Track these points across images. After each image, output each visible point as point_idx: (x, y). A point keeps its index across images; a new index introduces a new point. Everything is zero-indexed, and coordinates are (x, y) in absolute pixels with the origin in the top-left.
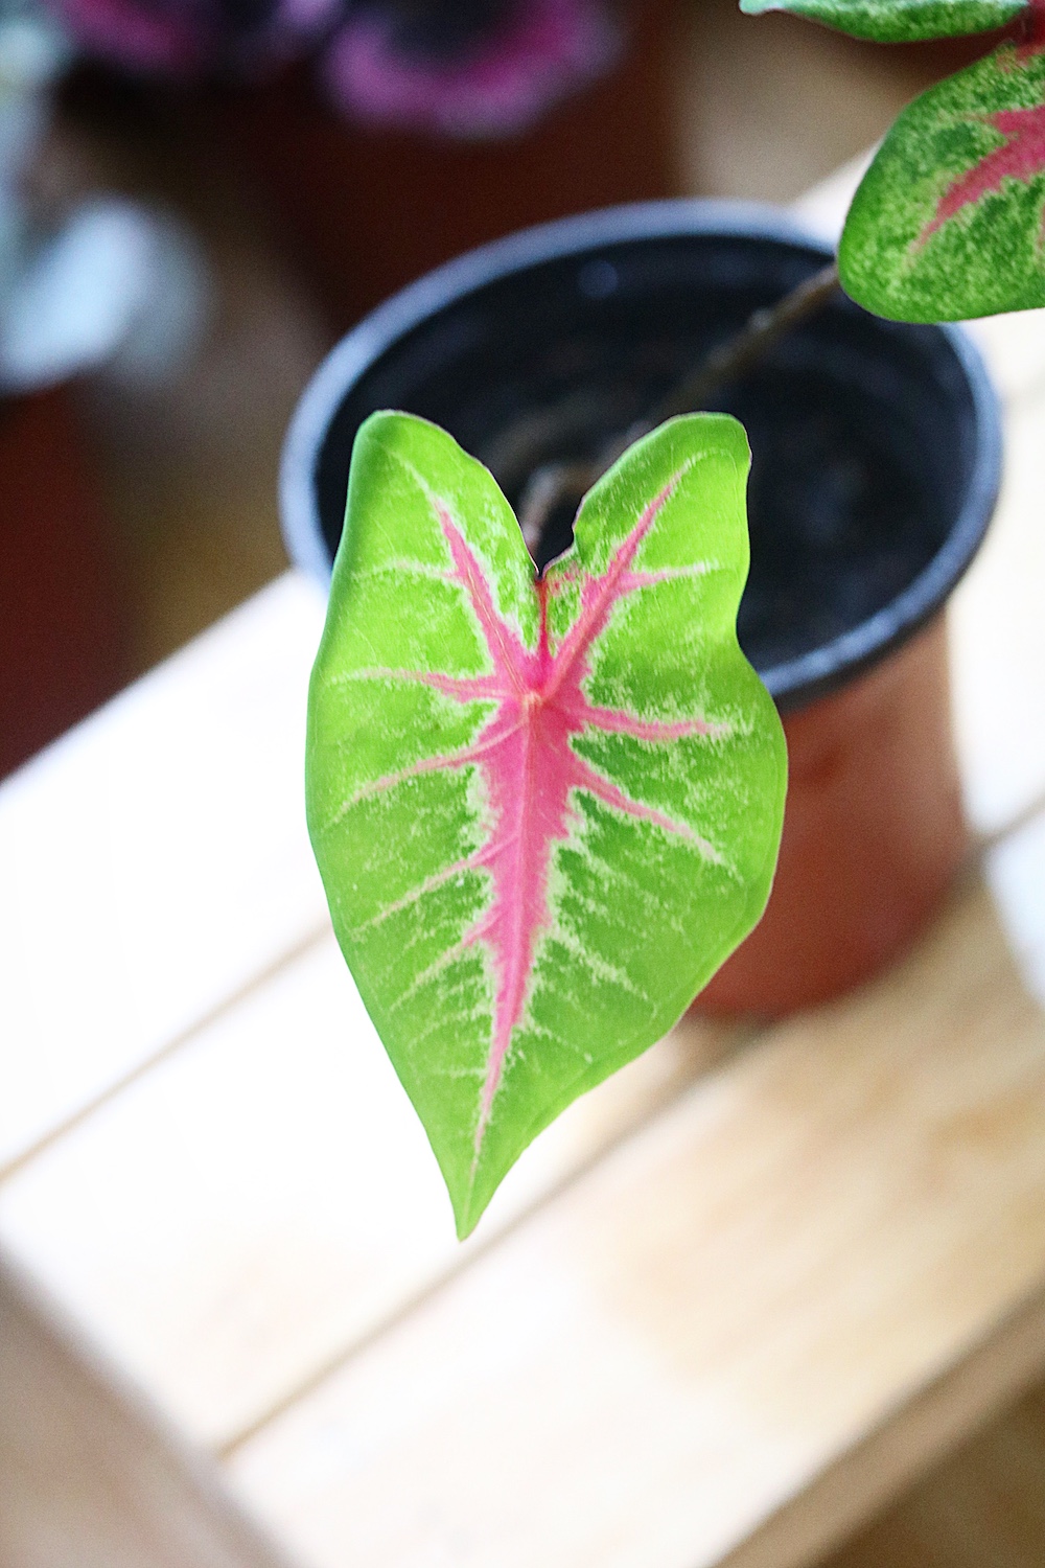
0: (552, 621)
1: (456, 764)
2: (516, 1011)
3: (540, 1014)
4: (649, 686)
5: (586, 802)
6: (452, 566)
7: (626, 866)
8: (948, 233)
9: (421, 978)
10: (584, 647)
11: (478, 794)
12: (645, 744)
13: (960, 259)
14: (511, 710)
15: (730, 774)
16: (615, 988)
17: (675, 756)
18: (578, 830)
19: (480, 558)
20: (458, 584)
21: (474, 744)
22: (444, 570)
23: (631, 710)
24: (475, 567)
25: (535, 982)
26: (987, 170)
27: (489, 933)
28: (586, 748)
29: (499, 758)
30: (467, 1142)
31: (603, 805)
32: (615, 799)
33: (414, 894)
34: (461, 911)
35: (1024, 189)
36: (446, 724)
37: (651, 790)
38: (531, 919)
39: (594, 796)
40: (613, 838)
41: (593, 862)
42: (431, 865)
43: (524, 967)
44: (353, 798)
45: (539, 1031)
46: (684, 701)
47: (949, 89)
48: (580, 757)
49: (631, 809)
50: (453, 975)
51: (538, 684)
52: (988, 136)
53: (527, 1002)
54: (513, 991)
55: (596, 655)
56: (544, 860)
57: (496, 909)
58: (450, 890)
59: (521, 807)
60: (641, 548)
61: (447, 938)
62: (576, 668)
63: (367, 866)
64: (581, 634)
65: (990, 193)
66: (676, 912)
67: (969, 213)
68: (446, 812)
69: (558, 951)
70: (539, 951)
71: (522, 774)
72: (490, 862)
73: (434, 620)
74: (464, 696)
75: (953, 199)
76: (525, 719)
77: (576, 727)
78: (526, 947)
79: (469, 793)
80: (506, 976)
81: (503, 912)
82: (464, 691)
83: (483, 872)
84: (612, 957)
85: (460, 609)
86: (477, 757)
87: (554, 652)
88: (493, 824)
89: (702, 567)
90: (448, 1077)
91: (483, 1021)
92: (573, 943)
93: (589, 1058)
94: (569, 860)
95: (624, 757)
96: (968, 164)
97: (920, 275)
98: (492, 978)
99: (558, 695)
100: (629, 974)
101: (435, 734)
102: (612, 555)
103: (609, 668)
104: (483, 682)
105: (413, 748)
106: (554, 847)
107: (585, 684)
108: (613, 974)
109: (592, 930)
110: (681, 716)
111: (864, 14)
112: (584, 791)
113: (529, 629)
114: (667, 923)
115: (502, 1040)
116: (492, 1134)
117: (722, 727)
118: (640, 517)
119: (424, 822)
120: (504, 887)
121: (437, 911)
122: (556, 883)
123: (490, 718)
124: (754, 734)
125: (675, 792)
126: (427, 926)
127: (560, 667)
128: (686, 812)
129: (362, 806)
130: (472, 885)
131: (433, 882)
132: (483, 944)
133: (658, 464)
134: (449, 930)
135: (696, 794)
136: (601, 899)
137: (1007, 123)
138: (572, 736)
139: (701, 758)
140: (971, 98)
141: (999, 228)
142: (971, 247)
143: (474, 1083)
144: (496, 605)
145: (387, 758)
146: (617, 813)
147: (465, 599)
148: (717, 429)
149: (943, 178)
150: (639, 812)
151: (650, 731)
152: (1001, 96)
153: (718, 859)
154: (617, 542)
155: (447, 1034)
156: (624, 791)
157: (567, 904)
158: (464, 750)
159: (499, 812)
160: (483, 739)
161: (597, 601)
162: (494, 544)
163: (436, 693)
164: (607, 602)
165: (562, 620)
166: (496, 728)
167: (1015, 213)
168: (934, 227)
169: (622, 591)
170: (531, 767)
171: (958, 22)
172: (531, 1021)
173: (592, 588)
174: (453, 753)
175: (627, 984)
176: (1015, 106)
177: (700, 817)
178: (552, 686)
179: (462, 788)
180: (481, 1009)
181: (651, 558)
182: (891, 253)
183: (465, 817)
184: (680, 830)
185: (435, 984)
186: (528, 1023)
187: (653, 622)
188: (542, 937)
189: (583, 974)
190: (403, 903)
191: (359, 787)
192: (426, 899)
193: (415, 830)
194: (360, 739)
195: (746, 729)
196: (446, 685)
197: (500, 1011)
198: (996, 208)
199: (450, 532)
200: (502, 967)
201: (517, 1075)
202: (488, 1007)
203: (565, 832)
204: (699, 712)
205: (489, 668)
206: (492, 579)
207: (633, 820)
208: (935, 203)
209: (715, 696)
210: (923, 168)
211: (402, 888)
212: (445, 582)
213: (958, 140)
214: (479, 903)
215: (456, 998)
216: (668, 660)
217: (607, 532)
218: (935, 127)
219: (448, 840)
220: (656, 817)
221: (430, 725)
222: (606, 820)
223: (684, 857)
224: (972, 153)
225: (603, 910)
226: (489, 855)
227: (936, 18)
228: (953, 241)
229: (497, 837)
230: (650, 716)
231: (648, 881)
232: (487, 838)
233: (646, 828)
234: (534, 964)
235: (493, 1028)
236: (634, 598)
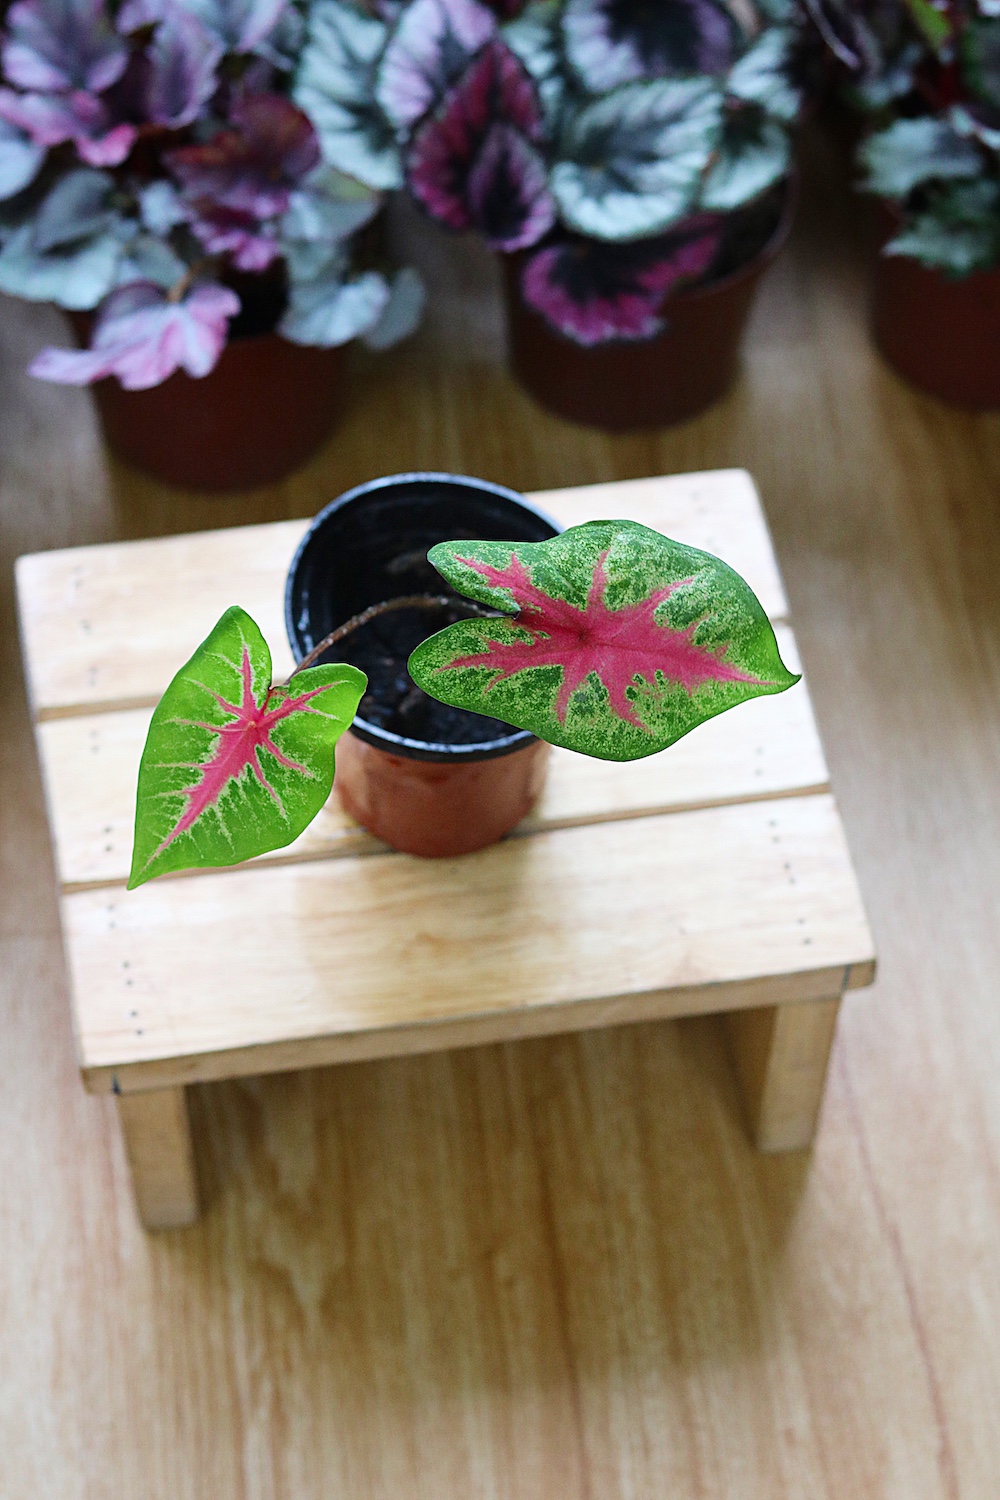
0: (269, 704)
1: (213, 730)
2: (187, 826)
3: (194, 831)
4: (292, 745)
5: (249, 770)
6: (241, 668)
7: (252, 800)
8: (451, 672)
9: (161, 794)
10: (276, 719)
11: (215, 745)
12: (279, 764)
13: (452, 683)
14: (242, 723)
15: (304, 791)
16: (225, 838)
17: (287, 774)
18: (242, 778)
19: (252, 670)
20: (240, 674)
21: (222, 727)
22: (238, 668)
23: (281, 750)
24: (250, 672)
25: (198, 820)
26: (477, 658)
27: (192, 794)
28: (260, 752)
29: (229, 737)
30: (146, 859)
31: (254, 774)
32: (260, 777)
33: (174, 765)
34: (188, 781)
35: (486, 671)
36: (216, 715)
37: (273, 780)
38: (211, 797)
39: (253, 770)
40: (252, 788)
41: (241, 791)
42: (185, 759)
43: (198, 812)
44: (171, 720)
45: (191, 837)
46: (301, 757)
47: (481, 622)
48: (256, 754)
49: (263, 782)
50: (172, 800)
51: (257, 721)
52: (484, 647)
53: (192, 825)
54: (188, 819)
55: (279, 723)
56: (225, 781)
57: (200, 787)
58: (187, 771)
59: (227, 758)
60: (312, 699)
61: (177, 787)
62: (271, 724)
63: (163, 746)
64: (278, 714)
65: (474, 667)
66: (261, 826)
67: (462, 670)
68: (201, 745)
69: (213, 814)
70: (206, 810)
71: (234, 747)
72: (206, 770)
73: (228, 681)
74: (227, 710)
75: (458, 662)
76: (245, 729)
77: (260, 743)
78: (203, 806)
79: (212, 742)
80: (190, 811)
81: (201, 789)
82: (228, 708)
83: (202, 772)
84: (230, 829)
85: (238, 682)
86: (222, 732)
87: (266, 714)
88: (215, 758)
89: (333, 717)
90: (151, 833)
91: (174, 822)
92: (219, 815)
93: (202, 857)
94: (234, 785)
95: (270, 764)
96: (471, 653)
97: (435, 680)
98: (184, 810)
99: (261, 728)
100: (232, 837)
101: (210, 716)
102: (300, 696)
103: (281, 731)
104: (237, 709)
105: (200, 716)
106: (231, 778)
107: (271, 731)
108: (227, 834)
109: (228, 813)
110: (298, 762)
111: (461, 583)
112: (251, 766)
113: (260, 701)
114: (255, 827)
115: (176, 832)
116: (156, 862)
117: (310, 774)
118: (316, 689)
119: (191, 743)
120: (206, 781)
121: (179, 775)
122: (225, 791)
123: (233, 722)
124: (321, 783)
125: (281, 786)
126: (173, 778)
127: (265, 720)
128: (281, 795)
129: (173, 724)
130: (195, 774)
131: (181, 765)
132: (188, 796)
133: (332, 676)
134: (179, 784)
135: (288, 791)
136: (237, 806)
137: (493, 645)
138: (257, 745)
139: (296, 780)
140: (487, 630)
141: (471, 680)
142: (457, 681)
143: (159, 841)
144: (252, 688)
145: (190, 714)
146: (258, 781)
147: (241, 680)
148: (357, 677)
149: (460, 653)
150: (266, 785)
151: (284, 760)
152: (498, 635)
153: (285, 817)
154: (304, 692)
155: (159, 818)
156: (264, 775)
157: (225, 800)
158: (218, 727)
159: (219, 755)
160: (227, 727)
161: (287, 708)
162: (259, 669)
163: (218, 703)
164: (291, 710)
165: (273, 706)
166: (233, 726)
167: (479, 678)
168: (447, 668)
169: (299, 709)
170: (238, 747)
171: (493, 602)
172: (190, 832)
173: (288, 701)
174: (214, 726)
175: (229, 840)
176: (500, 641)
177: (285, 800)
178: (261, 725)
179: (211, 740)
180: (175, 817)
181: (313, 704)
182: (427, 669)
183: (206, 750)
184: (277, 800)
185: (164, 799)
186: (188, 832)
187: (304, 725)
188: (210, 806)
189: (217, 827)
190: (169, 766)
191: (176, 719)
192: (178, 769)
193: (186, 744)
194: (184, 703)
195: (319, 779)
196: (223, 703)
197: (182, 822)
198: (473, 673)
199: (246, 657)
200: (190, 808)
201: (175, 847)
202: (178, 818)
203: (237, 776)
204: (305, 764)
205: (241, 705)
206: (254, 680)
207: (262, 786)
208: (452, 661)
209: (313, 762)
210: (453, 647)
211: (171, 761)
212: (236, 671)
213: (472, 643)
214: (195, 781)
215: (169, 808)
216: (304, 740)
217: (302, 687)
218: (467, 634)
219: (196, 755)
220: (271, 790)
221: (210, 712)
222: (253, 781)
223: (273, 809)
224: (475, 651)
225: (236, 810)
226: (207, 767)
227: (486, 598)
228: (452, 676)
229: (214, 763)
230: (286, 755)
231: (257, 810)
232: (210, 761)
233: (265, 792)
234: (202, 814)
235: (176, 826)
236: (302, 714)
